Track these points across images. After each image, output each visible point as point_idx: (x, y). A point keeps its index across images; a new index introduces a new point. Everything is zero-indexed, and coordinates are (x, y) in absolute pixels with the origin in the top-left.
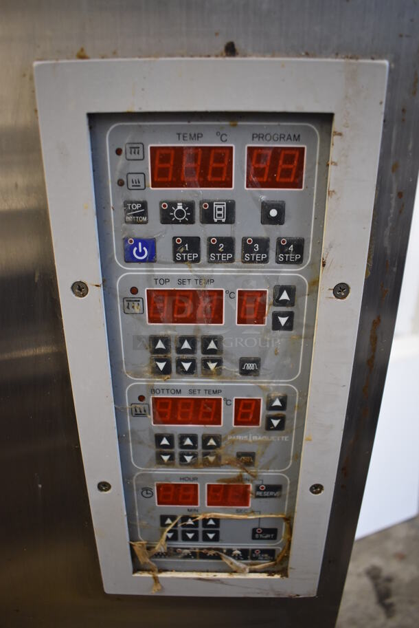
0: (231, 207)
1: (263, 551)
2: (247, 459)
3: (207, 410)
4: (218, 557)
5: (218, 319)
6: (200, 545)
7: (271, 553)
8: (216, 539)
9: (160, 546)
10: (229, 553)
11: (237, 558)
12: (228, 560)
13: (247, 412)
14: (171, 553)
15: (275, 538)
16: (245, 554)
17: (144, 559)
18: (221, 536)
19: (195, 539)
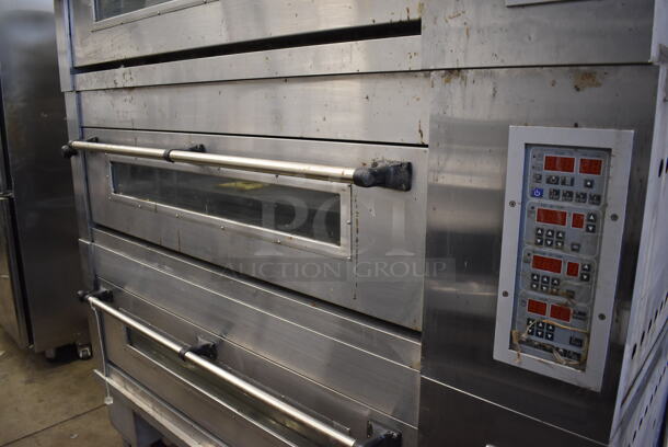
0: (572, 180)
1: (574, 353)
2: (570, 295)
3: (554, 265)
4: (552, 352)
5: (564, 224)
6: (543, 341)
7: (579, 356)
8: (552, 339)
9: (524, 336)
10: (557, 349)
11: (560, 353)
12: (556, 354)
13: (572, 269)
14: (529, 342)
15: (581, 346)
16: (565, 353)
17: (515, 342)
18: (555, 338)
19: (541, 336)
